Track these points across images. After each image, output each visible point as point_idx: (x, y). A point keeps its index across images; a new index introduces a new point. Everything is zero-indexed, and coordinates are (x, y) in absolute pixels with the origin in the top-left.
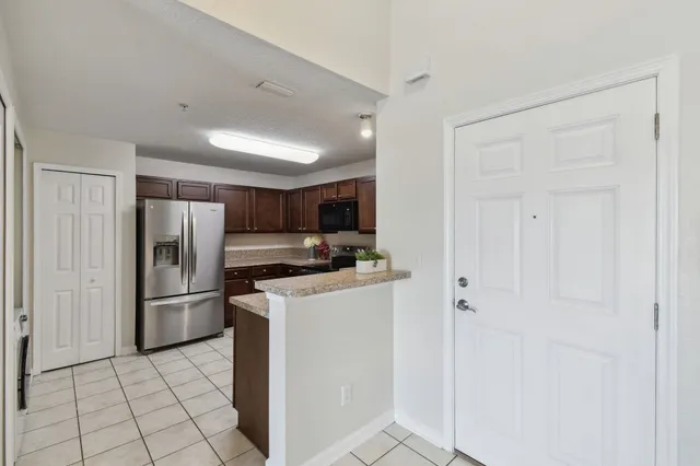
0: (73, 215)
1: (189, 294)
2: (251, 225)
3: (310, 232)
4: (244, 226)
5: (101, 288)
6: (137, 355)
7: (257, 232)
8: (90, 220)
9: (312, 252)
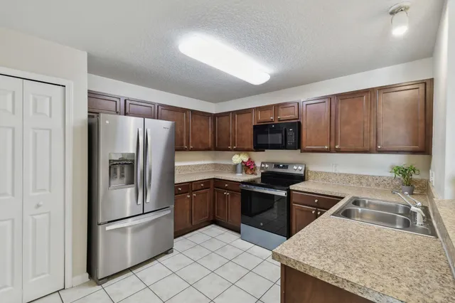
0: (14, 130)
1: (143, 214)
2: (188, 144)
3: (239, 150)
4: (182, 145)
5: (49, 213)
6: (88, 284)
7: (192, 150)
8: (35, 135)
9: (239, 168)
